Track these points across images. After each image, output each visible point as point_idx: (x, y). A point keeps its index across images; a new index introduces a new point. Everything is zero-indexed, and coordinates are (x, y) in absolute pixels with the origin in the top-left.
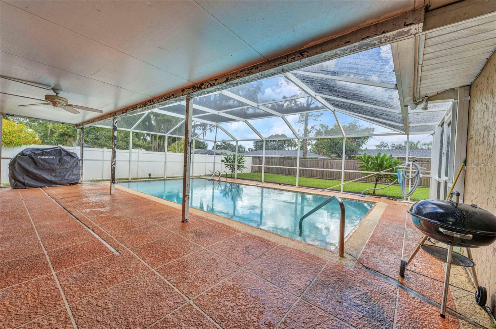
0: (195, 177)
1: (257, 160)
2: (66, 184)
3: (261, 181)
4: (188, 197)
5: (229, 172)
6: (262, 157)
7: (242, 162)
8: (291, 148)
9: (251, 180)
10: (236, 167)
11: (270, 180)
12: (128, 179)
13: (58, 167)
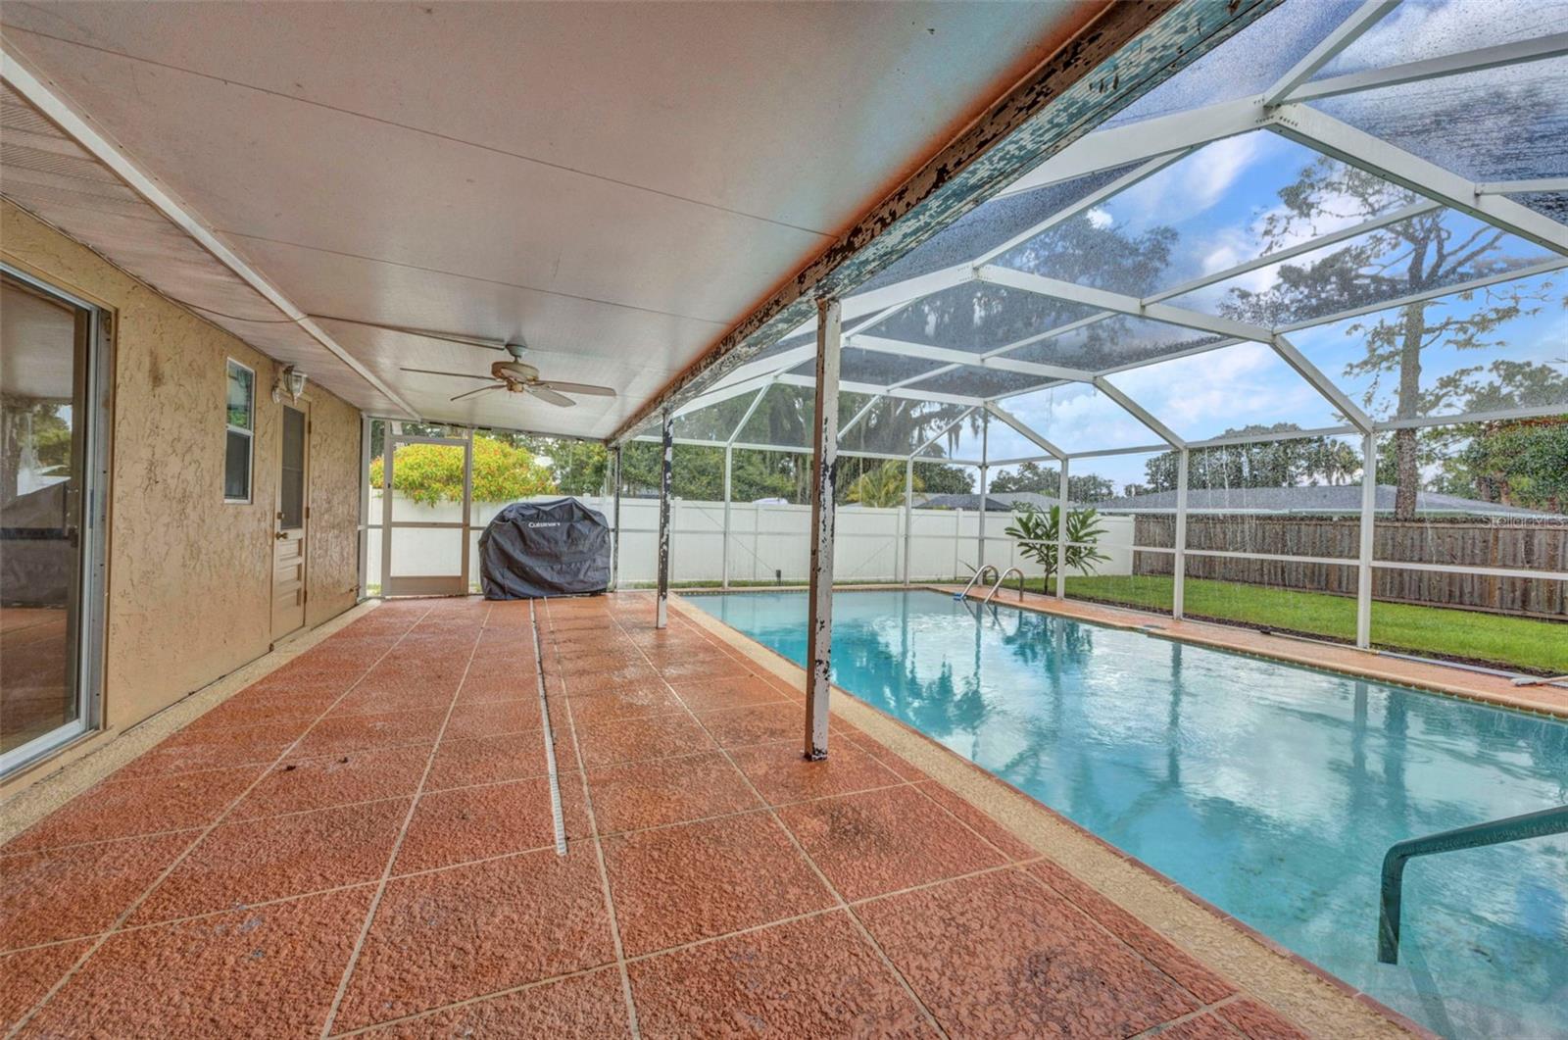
0: (913, 586)
1: (1153, 527)
2: (581, 593)
3: (1170, 612)
4: (823, 666)
5: (1033, 569)
6: (1174, 516)
7: (1086, 535)
8: (1329, 477)
9: (1123, 604)
10: (1061, 555)
11: (1214, 607)
12: (720, 585)
13: (565, 549)
